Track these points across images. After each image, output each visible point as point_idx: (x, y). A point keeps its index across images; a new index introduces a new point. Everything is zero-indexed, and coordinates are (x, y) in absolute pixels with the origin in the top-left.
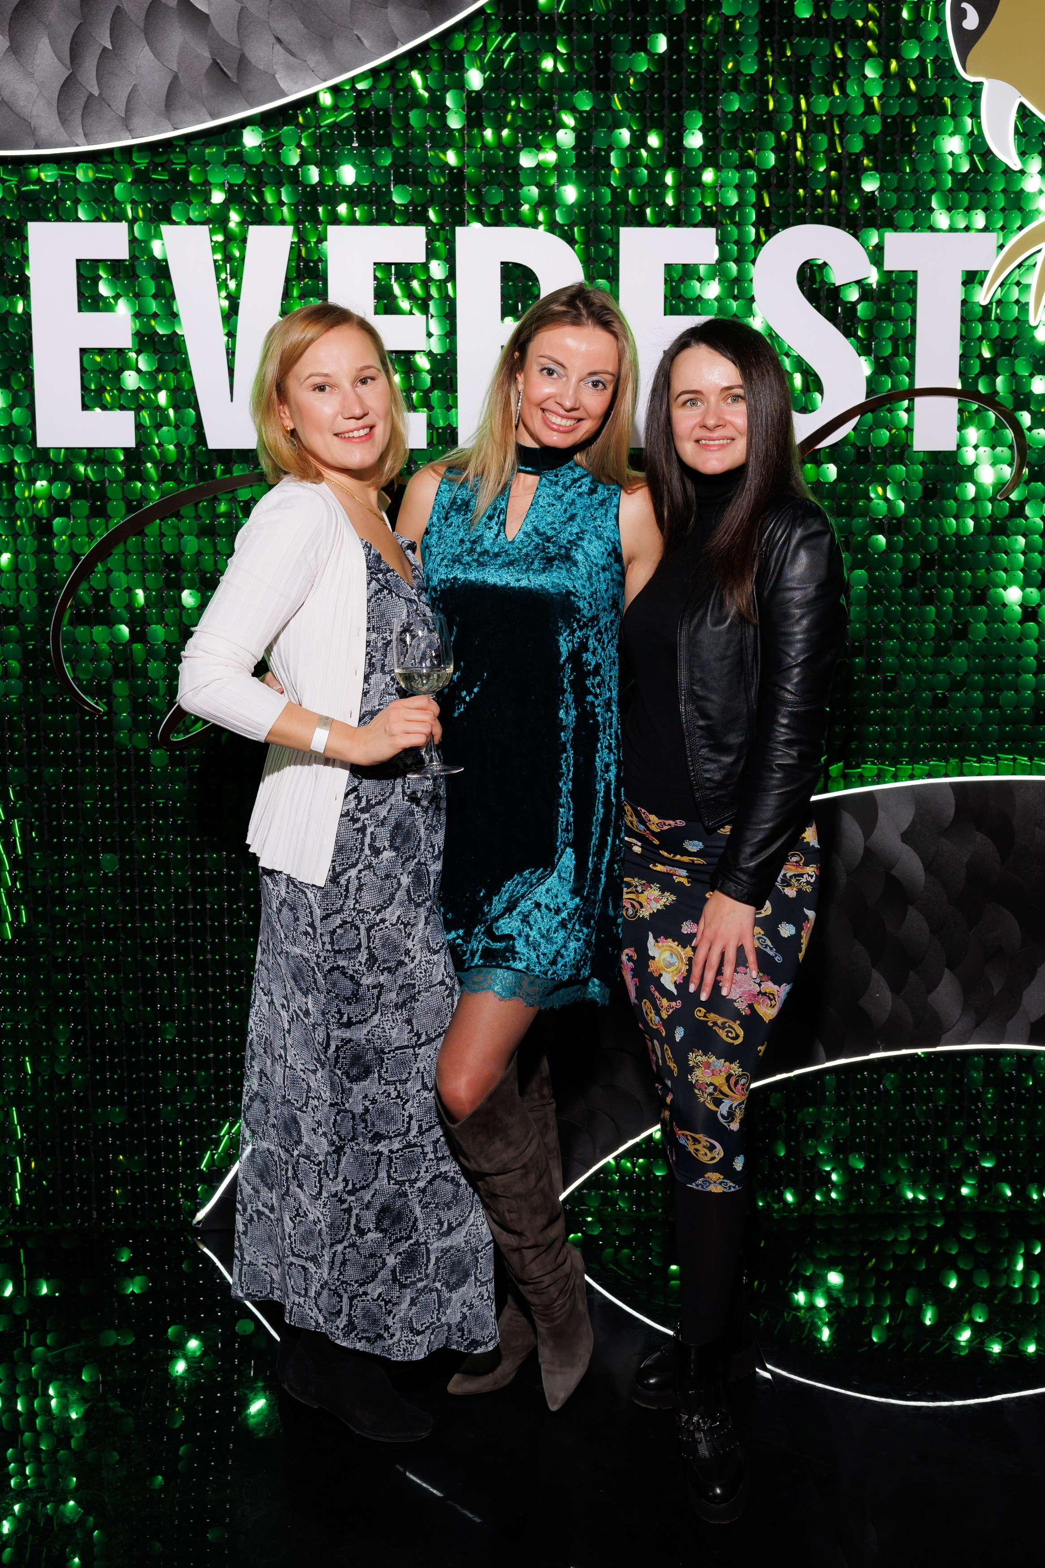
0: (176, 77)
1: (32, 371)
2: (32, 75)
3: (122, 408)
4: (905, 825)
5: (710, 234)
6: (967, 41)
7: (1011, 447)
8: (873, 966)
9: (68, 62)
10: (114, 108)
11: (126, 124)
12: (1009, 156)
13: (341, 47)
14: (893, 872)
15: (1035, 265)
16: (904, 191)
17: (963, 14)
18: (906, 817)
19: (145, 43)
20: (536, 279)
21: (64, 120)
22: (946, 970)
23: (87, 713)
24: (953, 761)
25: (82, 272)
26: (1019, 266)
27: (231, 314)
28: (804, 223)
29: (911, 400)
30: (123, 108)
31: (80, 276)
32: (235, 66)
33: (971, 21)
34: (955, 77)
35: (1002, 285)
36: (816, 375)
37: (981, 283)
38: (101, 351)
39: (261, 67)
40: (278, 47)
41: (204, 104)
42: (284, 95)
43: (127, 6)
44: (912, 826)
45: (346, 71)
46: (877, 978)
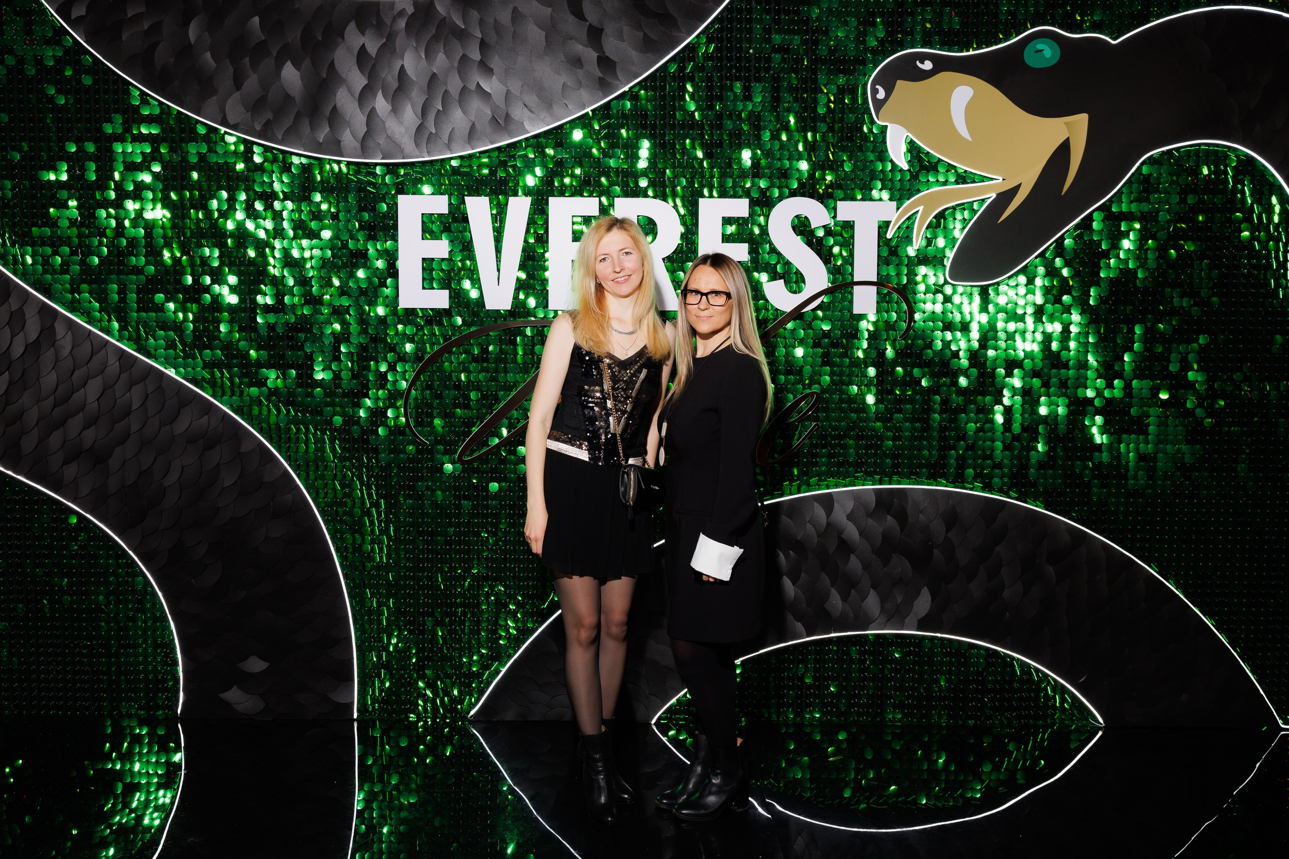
0: (474, 124)
1: (398, 271)
2: (402, 123)
3: (442, 288)
4: (849, 511)
5: (745, 202)
6: (879, 104)
7: (905, 312)
8: (832, 586)
9: (420, 117)
10: (443, 139)
11: (449, 147)
12: (902, 163)
13: (556, 109)
14: (843, 536)
15: (914, 219)
16: (848, 180)
17: (877, 91)
18: (850, 505)
19: (459, 107)
20: (654, 224)
21: (417, 145)
22: (872, 590)
23: (420, 444)
24: (877, 477)
25: (424, 220)
26: (909, 218)
27: (498, 240)
28: (796, 196)
29: (852, 288)
30: (447, 139)
31: (423, 222)
32: (504, 118)
33: (881, 95)
34: (873, 122)
36: (801, 274)
37: (888, 227)
38: (433, 259)
39: (516, 118)
40: (525, 109)
41: (487, 137)
42: (528, 132)
43: (449, 89)
44: (853, 511)
45: (560, 120)
46: (834, 593)
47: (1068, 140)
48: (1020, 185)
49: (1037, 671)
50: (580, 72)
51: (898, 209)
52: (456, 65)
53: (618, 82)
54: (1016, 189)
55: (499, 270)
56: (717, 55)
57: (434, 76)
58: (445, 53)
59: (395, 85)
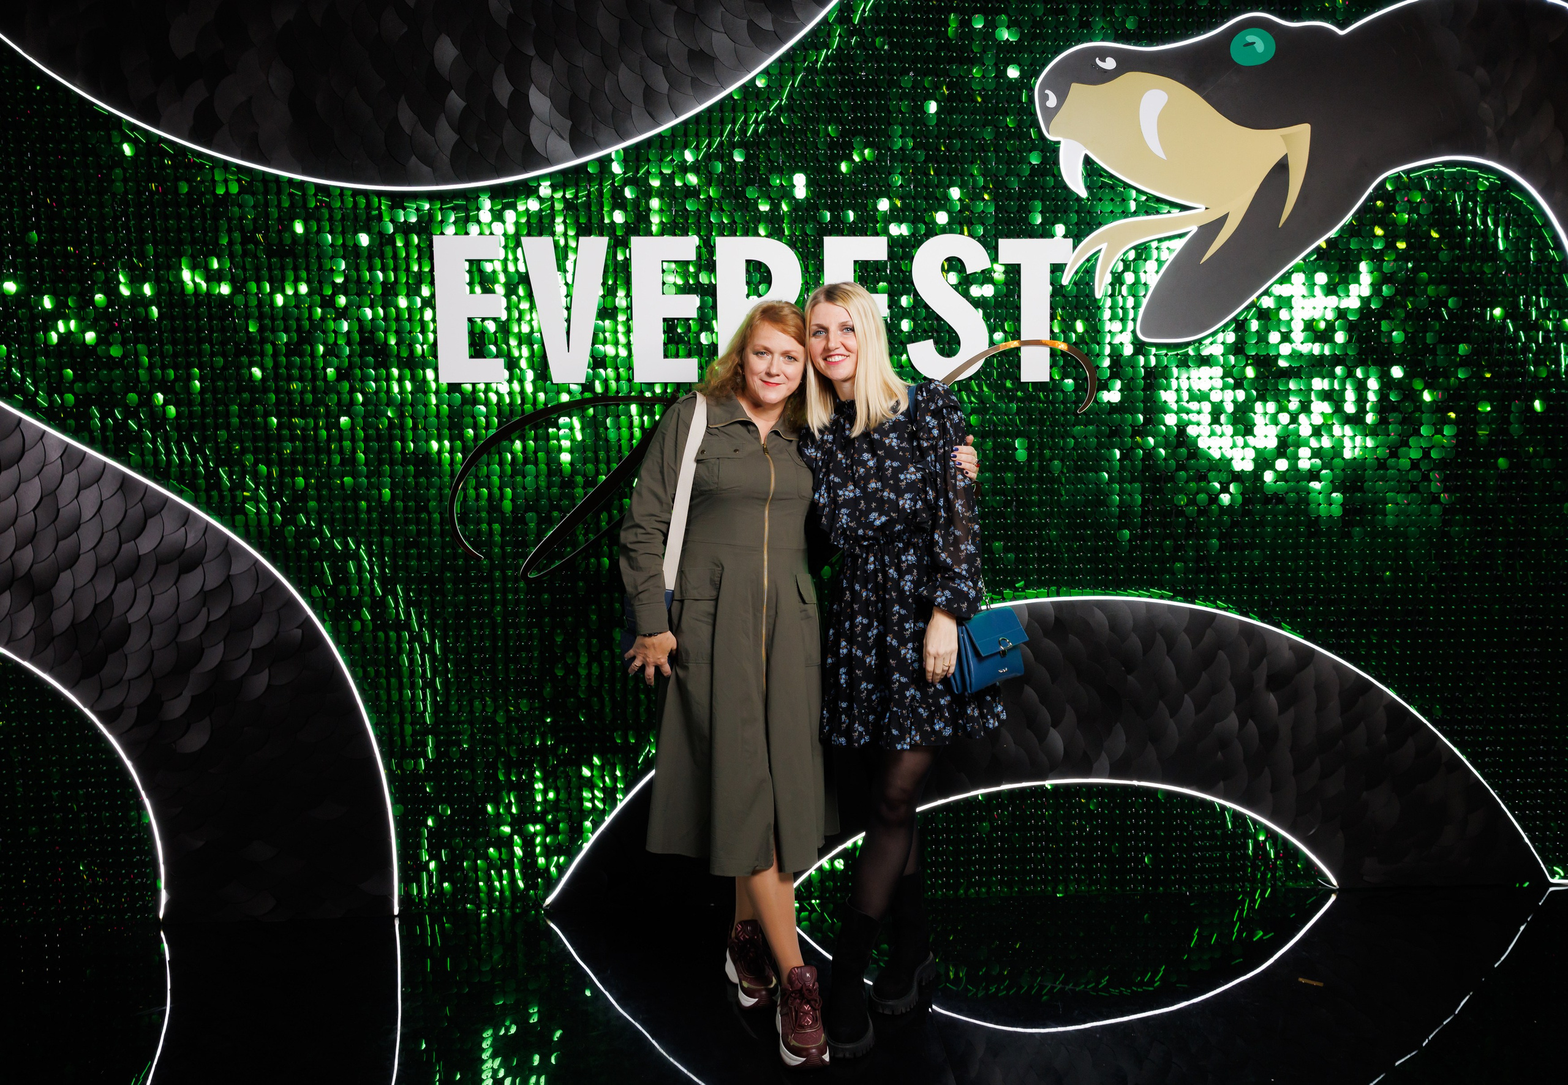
0: (529, 140)
2: (436, 136)
3: (497, 357)
5: (880, 240)
6: (1050, 114)
9: (458, 130)
12: (1080, 189)
15: (1097, 259)
17: (1047, 97)
19: (508, 117)
20: (769, 272)
22: (1052, 727)
23: (472, 559)
25: (471, 267)
28: (946, 234)
31: (470, 271)
32: (569, 132)
33: (1052, 102)
35: (1076, 273)
36: (956, 333)
38: (481, 320)
39: (585, 133)
45: (641, 134)
47: (1286, 156)
48: (1226, 216)
49: (1255, 822)
53: (715, 83)
54: (1221, 222)
55: (568, 333)
59: (423, 88)
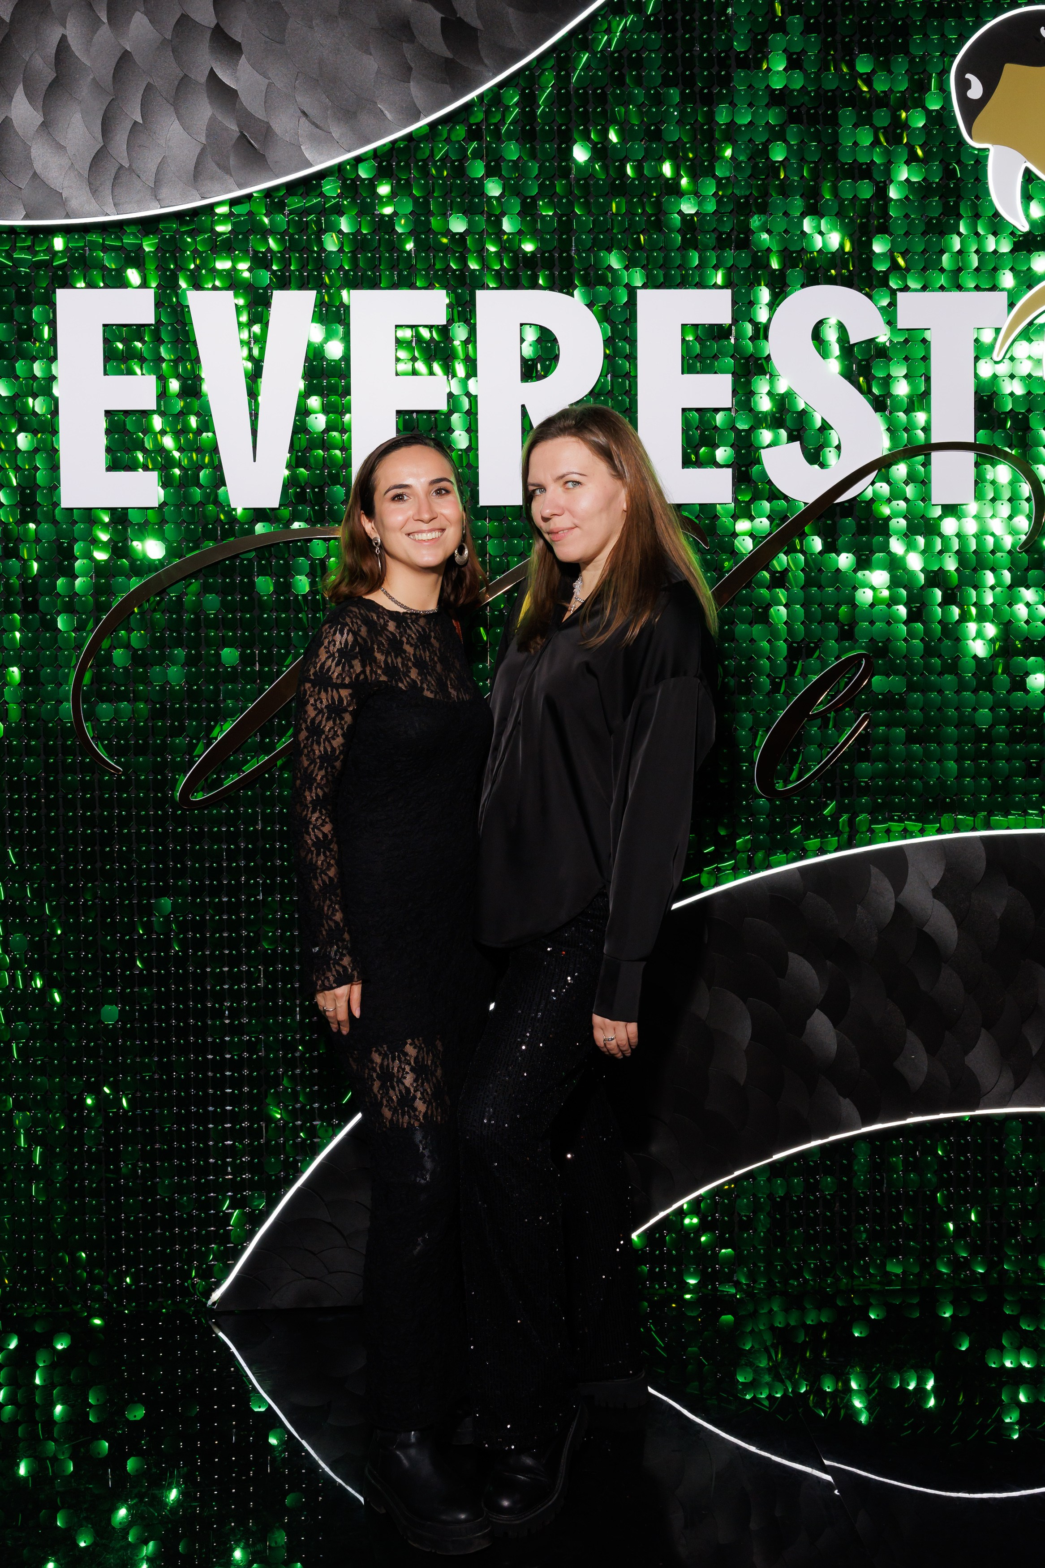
0: (204, 149)
2: (63, 149)
3: (148, 470)
4: (935, 882)
6: (972, 109)
7: (1028, 500)
8: (908, 1027)
9: (99, 136)
10: (144, 179)
11: (155, 194)
12: (1017, 219)
13: (363, 119)
14: (926, 929)
17: (968, 85)
18: (935, 873)
19: (174, 117)
20: (555, 340)
21: (94, 189)
22: (983, 1031)
23: (106, 773)
24: (981, 817)
25: (108, 336)
26: (1031, 324)
27: (255, 376)
28: (818, 284)
30: (152, 179)
33: (976, 91)
34: (960, 142)
36: (832, 432)
37: (994, 341)
39: (287, 139)
40: (303, 119)
41: (231, 175)
42: (310, 165)
43: (158, 83)
44: (943, 881)
45: (369, 142)
46: (912, 1038)
50: (408, 50)
51: (1011, 305)
52: (168, 36)
53: (480, 68)
55: (254, 432)
56: (666, 18)
57: (125, 58)
58: (147, 13)
59: (49, 75)
